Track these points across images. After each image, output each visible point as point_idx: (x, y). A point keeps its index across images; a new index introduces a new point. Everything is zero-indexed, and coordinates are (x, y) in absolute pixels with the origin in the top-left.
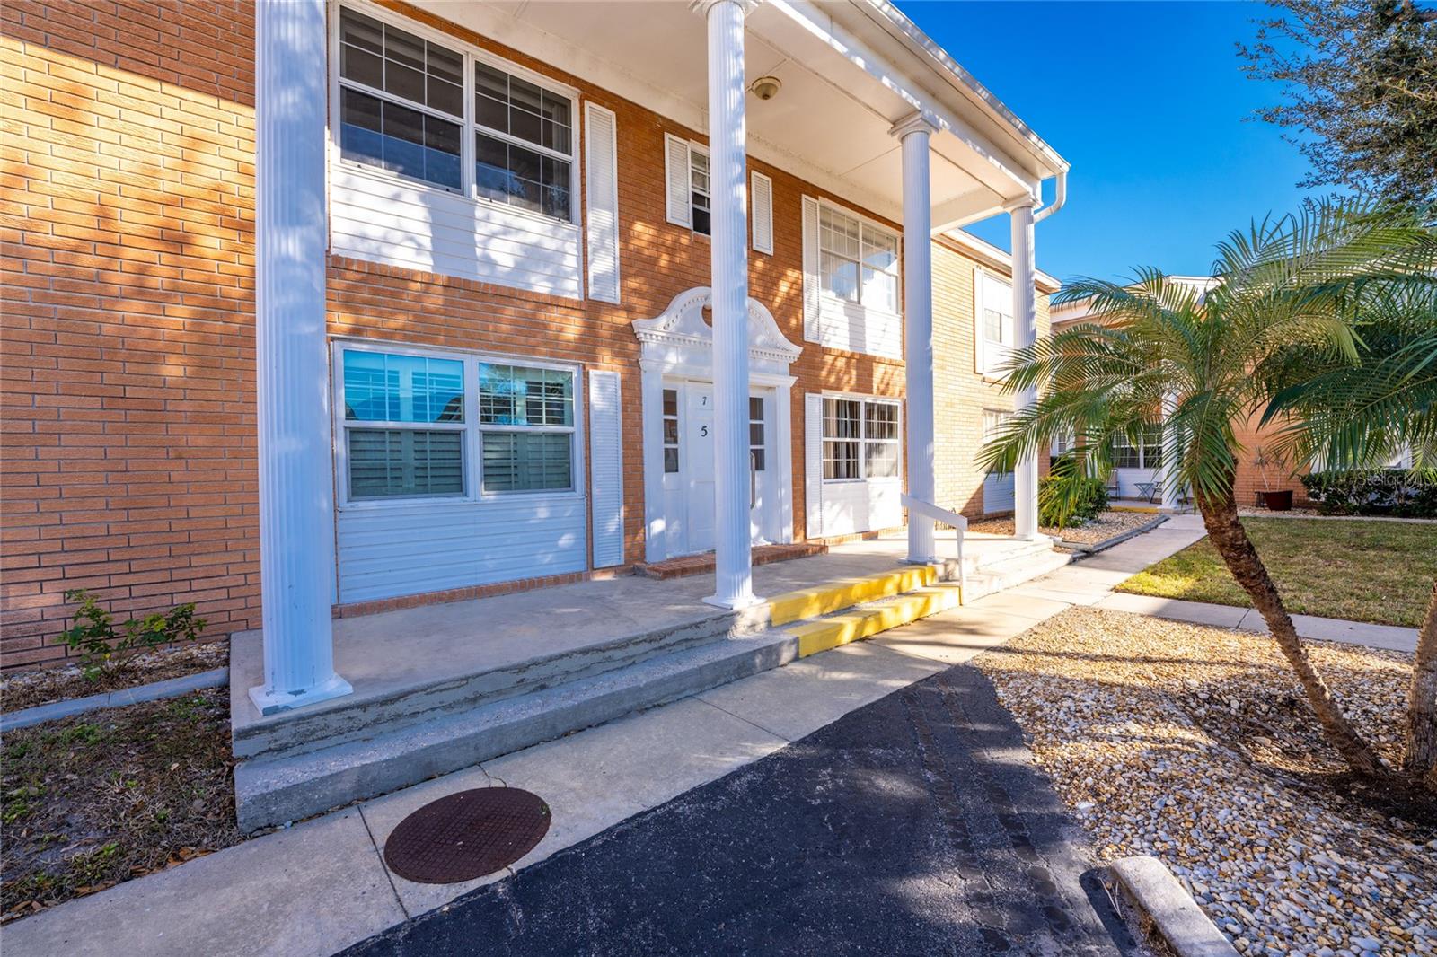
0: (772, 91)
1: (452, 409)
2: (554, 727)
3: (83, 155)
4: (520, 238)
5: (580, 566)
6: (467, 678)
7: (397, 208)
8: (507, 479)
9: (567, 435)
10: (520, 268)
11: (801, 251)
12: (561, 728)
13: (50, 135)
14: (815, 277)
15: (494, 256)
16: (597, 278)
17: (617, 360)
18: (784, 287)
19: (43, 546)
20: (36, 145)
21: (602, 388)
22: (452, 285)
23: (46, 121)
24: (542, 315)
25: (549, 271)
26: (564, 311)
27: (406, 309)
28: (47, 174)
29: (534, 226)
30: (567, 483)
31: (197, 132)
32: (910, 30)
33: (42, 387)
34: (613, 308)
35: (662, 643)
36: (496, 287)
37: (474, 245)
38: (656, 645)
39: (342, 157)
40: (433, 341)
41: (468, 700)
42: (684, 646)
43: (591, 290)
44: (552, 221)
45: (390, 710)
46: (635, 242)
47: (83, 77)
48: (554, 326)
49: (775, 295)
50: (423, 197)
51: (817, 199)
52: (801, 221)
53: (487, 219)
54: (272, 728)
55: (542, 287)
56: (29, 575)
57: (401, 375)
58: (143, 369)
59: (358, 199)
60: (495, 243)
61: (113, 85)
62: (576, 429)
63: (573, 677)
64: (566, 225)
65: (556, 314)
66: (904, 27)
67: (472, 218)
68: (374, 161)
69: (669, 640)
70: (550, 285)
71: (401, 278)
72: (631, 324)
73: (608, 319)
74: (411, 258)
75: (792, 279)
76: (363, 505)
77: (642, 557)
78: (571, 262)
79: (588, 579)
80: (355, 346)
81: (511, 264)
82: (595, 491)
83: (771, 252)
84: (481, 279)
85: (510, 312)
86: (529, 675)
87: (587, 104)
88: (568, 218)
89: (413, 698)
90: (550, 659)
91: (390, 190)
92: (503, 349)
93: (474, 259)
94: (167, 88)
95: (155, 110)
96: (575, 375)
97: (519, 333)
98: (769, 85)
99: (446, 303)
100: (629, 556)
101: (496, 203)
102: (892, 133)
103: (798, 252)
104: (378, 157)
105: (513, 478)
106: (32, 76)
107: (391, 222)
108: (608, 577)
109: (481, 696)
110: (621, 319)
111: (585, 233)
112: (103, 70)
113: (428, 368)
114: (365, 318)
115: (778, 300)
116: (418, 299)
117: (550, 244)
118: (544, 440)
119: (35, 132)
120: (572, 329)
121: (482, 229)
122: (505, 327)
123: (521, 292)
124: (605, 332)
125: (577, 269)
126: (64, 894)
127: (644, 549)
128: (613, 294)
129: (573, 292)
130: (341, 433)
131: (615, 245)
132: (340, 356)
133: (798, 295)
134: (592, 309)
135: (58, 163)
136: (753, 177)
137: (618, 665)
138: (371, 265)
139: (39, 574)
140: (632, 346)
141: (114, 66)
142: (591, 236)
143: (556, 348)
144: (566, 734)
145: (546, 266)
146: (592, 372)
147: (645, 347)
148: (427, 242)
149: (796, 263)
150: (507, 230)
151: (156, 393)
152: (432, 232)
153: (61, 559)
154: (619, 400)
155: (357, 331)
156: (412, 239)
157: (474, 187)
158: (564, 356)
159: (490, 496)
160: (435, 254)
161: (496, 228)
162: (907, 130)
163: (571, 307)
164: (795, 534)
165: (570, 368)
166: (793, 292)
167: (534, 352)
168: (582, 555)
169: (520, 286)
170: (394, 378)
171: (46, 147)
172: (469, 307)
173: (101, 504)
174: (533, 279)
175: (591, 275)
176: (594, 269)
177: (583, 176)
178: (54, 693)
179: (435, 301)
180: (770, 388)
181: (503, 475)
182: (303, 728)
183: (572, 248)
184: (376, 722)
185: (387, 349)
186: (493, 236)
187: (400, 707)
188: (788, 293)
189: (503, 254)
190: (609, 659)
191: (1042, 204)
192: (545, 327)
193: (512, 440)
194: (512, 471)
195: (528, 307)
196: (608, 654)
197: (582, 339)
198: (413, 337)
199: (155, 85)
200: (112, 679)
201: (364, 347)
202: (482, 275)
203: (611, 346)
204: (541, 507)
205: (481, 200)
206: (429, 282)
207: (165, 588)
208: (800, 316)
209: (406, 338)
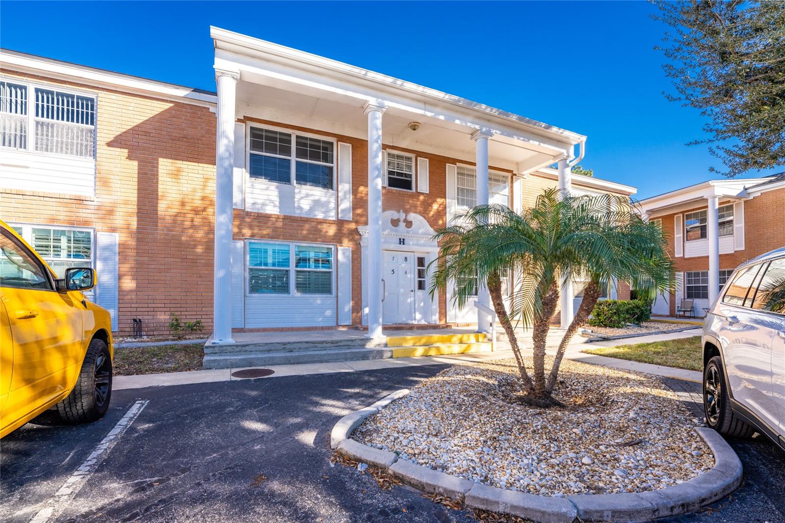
0: (416, 127)
1: (286, 262)
2: (290, 361)
3: (178, 188)
4: (312, 198)
5: (334, 324)
6: (267, 344)
7: (268, 192)
8: (305, 289)
9: (330, 273)
10: (312, 209)
11: (446, 189)
12: (292, 362)
13: (171, 184)
14: (454, 201)
15: (302, 206)
16: (343, 211)
17: (351, 243)
18: (435, 207)
19: (166, 301)
20: (167, 187)
21: (344, 254)
22: (286, 218)
23: (170, 180)
24: (319, 227)
25: (323, 210)
26: (328, 224)
27: (269, 227)
28: (170, 195)
29: (318, 193)
30: (329, 291)
31: (207, 177)
32: (462, 101)
33: (167, 256)
34: (348, 222)
35: (337, 344)
36: (301, 218)
37: (294, 202)
38: (335, 345)
39: (250, 177)
40: (278, 238)
41: (267, 350)
42: (346, 347)
43: (340, 216)
44: (325, 190)
45: (245, 348)
46: (359, 195)
47: (179, 166)
48: (324, 230)
49: (430, 211)
50: (277, 187)
51: (456, 164)
52: (445, 176)
53: (300, 192)
54: (213, 347)
55: (320, 216)
56: (162, 309)
57: (268, 250)
58: (191, 250)
59: (256, 191)
60: (302, 201)
61: (186, 166)
62: (333, 270)
63: (302, 350)
64: (330, 191)
65: (325, 226)
66: (459, 101)
67: (294, 193)
68: (260, 177)
69: (340, 344)
70: (323, 215)
71: (268, 217)
72: (357, 228)
73: (347, 226)
74: (272, 210)
75: (439, 203)
76: (254, 295)
77: (360, 323)
78: (332, 205)
79: (336, 329)
80: (253, 241)
81: (308, 208)
82: (339, 294)
83: (428, 192)
84: (296, 215)
85: (307, 226)
86: (287, 347)
87: (339, 143)
88: (332, 188)
89: (250, 347)
90: (294, 343)
91: (264, 187)
92: (304, 240)
93: (294, 207)
94: (200, 164)
95: (196, 172)
96: (333, 249)
97: (310, 234)
98: (415, 125)
99: (283, 225)
100: (354, 322)
101: (303, 186)
102: (471, 139)
103: (444, 191)
104: (261, 175)
105: (308, 289)
106: (168, 168)
107: (266, 197)
108: (345, 329)
109: (271, 350)
110: (353, 226)
111: (338, 193)
112: (184, 162)
113: (277, 248)
114: (255, 231)
115: (432, 213)
116: (273, 224)
117: (324, 199)
118: (320, 274)
119: (168, 183)
120: (332, 231)
121: (297, 197)
122: (305, 232)
123: (311, 219)
124: (345, 231)
125: (335, 208)
126: (168, 371)
127: (361, 319)
128: (349, 216)
129: (333, 217)
130: (248, 270)
131: (350, 197)
132: (248, 244)
133: (443, 210)
134: (340, 223)
135: (173, 191)
136: (418, 160)
137: (319, 349)
138: (258, 213)
139: (165, 309)
140: (357, 237)
141: (187, 161)
142: (340, 194)
143: (326, 239)
144: (293, 364)
145: (322, 208)
146: (339, 248)
147: (363, 237)
148: (277, 203)
149: (442, 195)
150: (307, 196)
151: (195, 257)
152: (280, 199)
153: (170, 305)
154: (351, 259)
155: (253, 236)
156: (273, 203)
157: (295, 181)
158: (327, 242)
159: (299, 295)
160: (280, 208)
161: (303, 195)
162: (476, 138)
163: (331, 223)
164: (440, 319)
165: (331, 247)
166: (440, 209)
167: (316, 241)
168: (335, 320)
169: (311, 216)
170: (266, 251)
171: (170, 187)
172: (291, 225)
173: (180, 290)
174: (317, 213)
175: (340, 209)
176: (342, 207)
177: (337, 172)
178: (167, 340)
179: (280, 224)
180: (428, 253)
181: (303, 287)
182: (221, 349)
183: (333, 200)
184: (240, 351)
185: (263, 241)
186: (302, 198)
187: (247, 348)
188: (437, 209)
189: (306, 205)
190: (316, 347)
191: (574, 157)
192: (321, 231)
193: (307, 274)
194: (308, 286)
195: (313, 224)
196: (315, 345)
197: (335, 235)
198: (272, 238)
199: (196, 164)
200: (179, 338)
201: (256, 241)
202: (297, 213)
203: (348, 237)
204: (318, 299)
205: (297, 186)
206: (278, 217)
207: (195, 317)
208: (444, 219)
209: (269, 237)
